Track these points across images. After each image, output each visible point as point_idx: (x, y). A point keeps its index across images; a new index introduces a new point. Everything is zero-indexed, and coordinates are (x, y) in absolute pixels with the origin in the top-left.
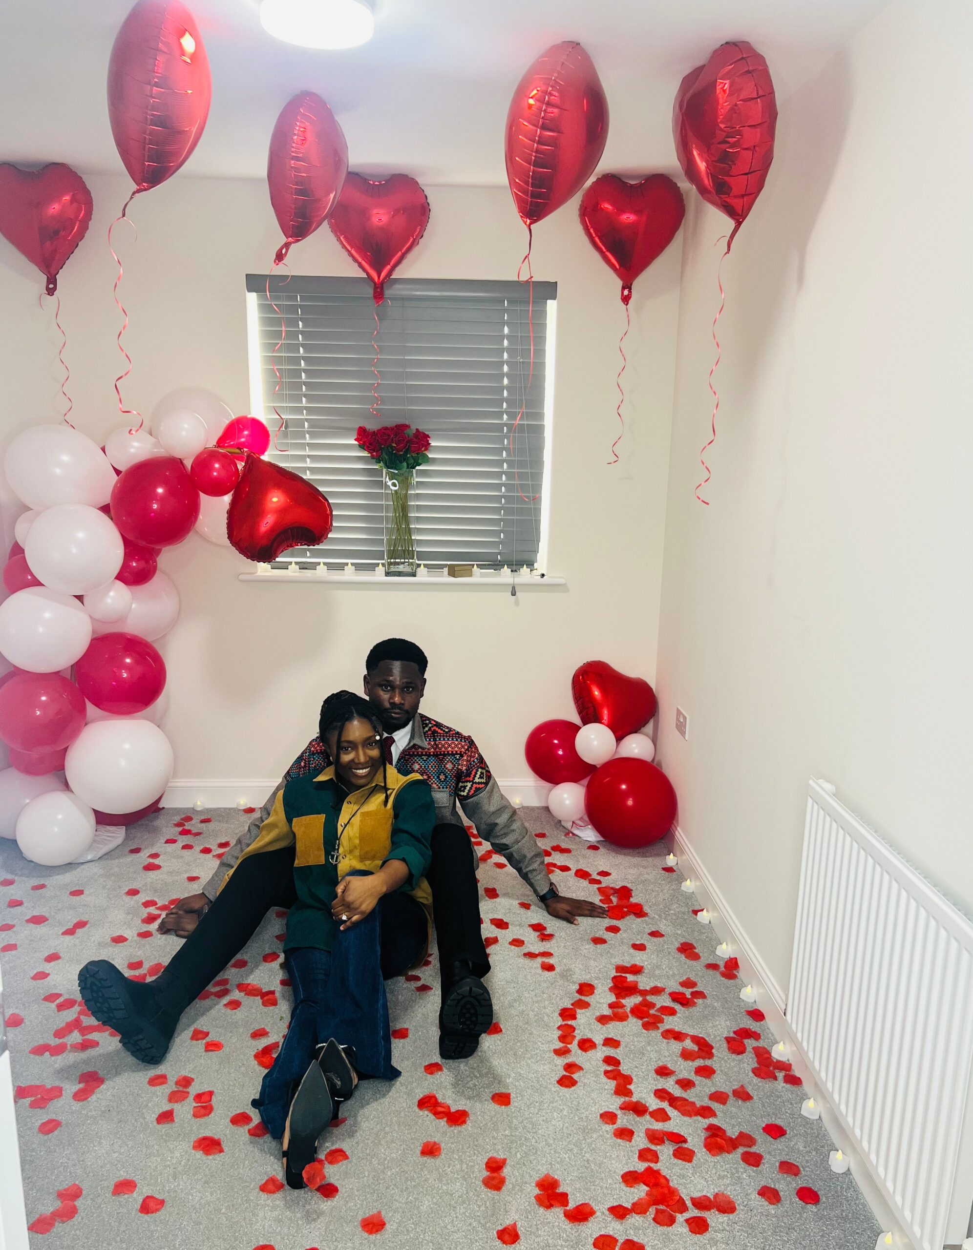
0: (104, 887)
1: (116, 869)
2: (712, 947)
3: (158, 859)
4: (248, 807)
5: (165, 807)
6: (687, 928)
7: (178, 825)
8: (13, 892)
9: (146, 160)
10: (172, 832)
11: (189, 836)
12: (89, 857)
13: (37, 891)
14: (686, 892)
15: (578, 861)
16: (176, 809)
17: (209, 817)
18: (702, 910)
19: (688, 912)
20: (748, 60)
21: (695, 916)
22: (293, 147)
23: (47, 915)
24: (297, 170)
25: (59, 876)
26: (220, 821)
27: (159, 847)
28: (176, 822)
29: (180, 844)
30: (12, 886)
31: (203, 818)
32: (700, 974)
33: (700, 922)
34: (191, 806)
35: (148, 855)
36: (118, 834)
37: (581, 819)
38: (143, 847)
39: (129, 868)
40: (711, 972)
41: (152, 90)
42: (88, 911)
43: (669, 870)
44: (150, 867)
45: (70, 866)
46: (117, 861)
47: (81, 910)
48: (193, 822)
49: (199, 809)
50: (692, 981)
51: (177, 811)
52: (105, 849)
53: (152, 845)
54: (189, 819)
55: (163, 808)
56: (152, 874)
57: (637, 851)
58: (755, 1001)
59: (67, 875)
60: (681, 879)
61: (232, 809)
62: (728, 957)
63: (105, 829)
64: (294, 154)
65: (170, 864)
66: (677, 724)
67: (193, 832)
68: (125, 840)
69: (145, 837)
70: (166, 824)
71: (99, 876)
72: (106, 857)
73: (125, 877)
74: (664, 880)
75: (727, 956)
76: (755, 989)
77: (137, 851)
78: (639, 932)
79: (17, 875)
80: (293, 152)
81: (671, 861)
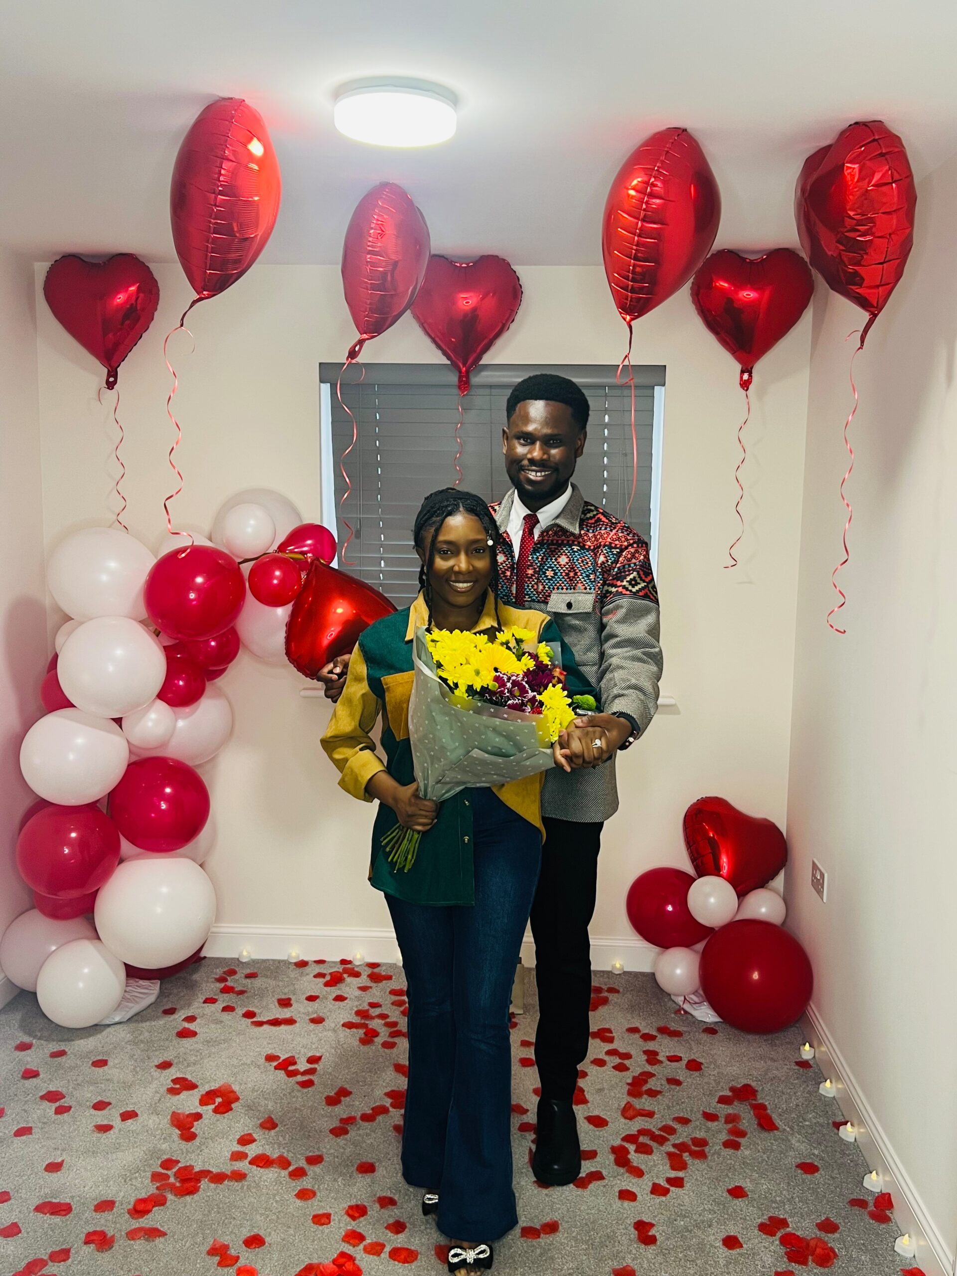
0: (132, 1057)
1: (146, 1034)
2: (858, 1176)
3: (195, 1023)
4: (301, 959)
5: (207, 956)
6: (827, 1147)
7: (222, 980)
8: (29, 1059)
9: (208, 268)
10: (212, 988)
11: (232, 995)
12: (117, 1019)
13: (56, 1059)
14: (825, 1097)
15: (691, 1049)
16: (218, 959)
17: (255, 971)
18: (845, 1123)
19: (828, 1124)
20: (879, 141)
21: (836, 1131)
22: (369, 241)
23: (64, 1091)
24: (373, 264)
25: (82, 1041)
26: (267, 977)
27: (197, 1007)
28: (218, 977)
29: (220, 1005)
30: (29, 1052)
31: (248, 971)
32: (843, 1213)
33: (843, 1140)
34: (235, 955)
35: (183, 1017)
36: (150, 992)
37: (695, 993)
38: (178, 1007)
39: (161, 1033)
40: (856, 1210)
41: (216, 198)
42: (110, 1088)
43: (804, 1064)
44: (185, 1034)
45: (96, 1028)
46: (148, 1023)
47: (103, 1086)
48: (236, 977)
49: (244, 961)
50: (833, 1222)
51: (220, 961)
52: (136, 1008)
53: (189, 1005)
54: (232, 972)
55: (205, 957)
56: (187, 1042)
57: (765, 1037)
58: (914, 1256)
59: (91, 1039)
60: (820, 1078)
61: (283, 961)
62: (879, 1191)
63: (137, 984)
64: (370, 249)
65: (207, 1030)
66: (813, 881)
67: (236, 989)
68: (158, 997)
69: (182, 994)
70: (205, 979)
71: (126, 1043)
72: (135, 1018)
73: (155, 1045)
74: (798, 1078)
75: (877, 1190)
76: (914, 1239)
77: (170, 1012)
78: (766, 1149)
79: (35, 1037)
80: (369, 246)
81: (807, 1052)
